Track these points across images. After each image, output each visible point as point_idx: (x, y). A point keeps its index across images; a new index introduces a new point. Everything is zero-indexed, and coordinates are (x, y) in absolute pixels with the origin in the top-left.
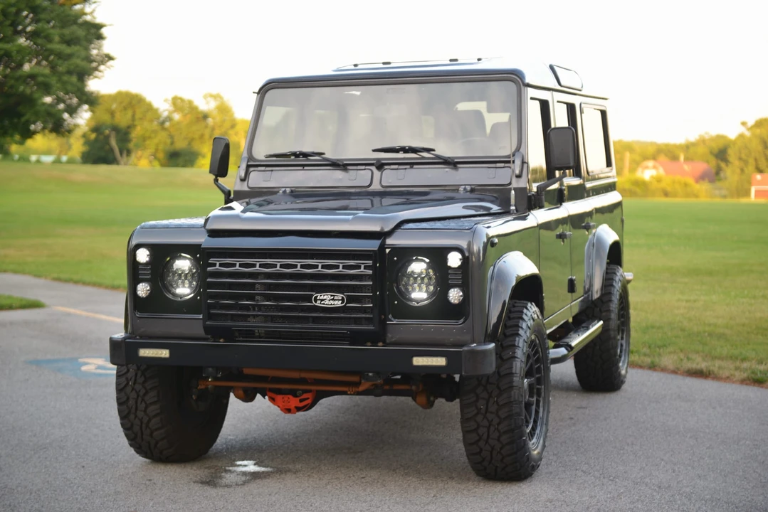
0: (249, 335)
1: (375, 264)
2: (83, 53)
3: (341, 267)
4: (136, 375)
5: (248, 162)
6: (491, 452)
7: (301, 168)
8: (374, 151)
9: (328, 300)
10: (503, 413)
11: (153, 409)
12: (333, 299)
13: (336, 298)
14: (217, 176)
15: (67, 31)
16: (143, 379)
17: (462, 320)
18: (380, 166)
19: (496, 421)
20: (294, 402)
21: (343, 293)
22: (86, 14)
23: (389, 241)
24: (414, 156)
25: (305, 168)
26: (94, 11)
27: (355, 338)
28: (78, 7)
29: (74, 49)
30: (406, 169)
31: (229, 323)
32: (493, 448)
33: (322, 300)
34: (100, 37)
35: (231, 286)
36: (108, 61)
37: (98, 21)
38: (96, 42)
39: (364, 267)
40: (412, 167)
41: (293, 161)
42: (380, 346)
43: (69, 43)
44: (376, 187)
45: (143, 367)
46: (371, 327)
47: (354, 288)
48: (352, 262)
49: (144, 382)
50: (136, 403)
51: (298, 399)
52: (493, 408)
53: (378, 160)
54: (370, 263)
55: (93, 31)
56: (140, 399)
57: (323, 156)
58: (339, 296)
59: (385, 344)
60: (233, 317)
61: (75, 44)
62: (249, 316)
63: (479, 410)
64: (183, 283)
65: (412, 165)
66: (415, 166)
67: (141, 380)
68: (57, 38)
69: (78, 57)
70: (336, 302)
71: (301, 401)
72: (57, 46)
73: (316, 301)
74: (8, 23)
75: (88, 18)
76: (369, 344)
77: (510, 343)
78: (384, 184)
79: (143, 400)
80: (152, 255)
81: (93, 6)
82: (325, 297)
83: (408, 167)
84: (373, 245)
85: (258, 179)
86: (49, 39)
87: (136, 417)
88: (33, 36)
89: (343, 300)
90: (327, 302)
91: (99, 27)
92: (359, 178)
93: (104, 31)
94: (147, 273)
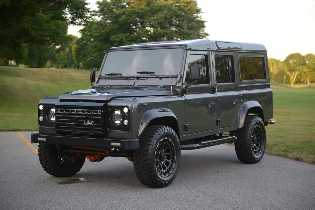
0: (70, 134)
1: (102, 111)
2: (196, 33)
3: (93, 112)
4: (43, 147)
5: (99, 77)
6: (143, 176)
7: (114, 79)
8: (137, 73)
9: (89, 123)
10: (144, 163)
11: (48, 158)
12: (90, 123)
13: (91, 122)
14: (92, 82)
15: (189, 25)
16: (45, 148)
17: (128, 131)
18: (138, 78)
19: (142, 166)
20: (93, 158)
21: (92, 121)
22: (198, 17)
23: (109, 104)
24: (150, 75)
25: (116, 79)
26: (201, 16)
27: (98, 136)
28: (195, 15)
29: (192, 31)
30: (145, 79)
31: (63, 130)
32: (143, 175)
33: (87, 123)
34: (204, 26)
35: (63, 118)
36: (206, 36)
37: (203, 20)
38: (202, 28)
39: (99, 112)
40: (147, 79)
41: (113, 76)
42: (105, 139)
43: (190, 29)
44: (136, 86)
45: (45, 144)
46: (101, 132)
47: (96, 119)
48: (96, 110)
49: (45, 149)
50: (43, 156)
51: (94, 157)
52: (141, 162)
53: (137, 76)
54: (100, 111)
55: (201, 24)
56: (44, 155)
57: (121, 75)
58: (92, 122)
59: (107, 138)
60: (64, 128)
61: (193, 29)
62: (71, 128)
63: (137, 162)
64: (53, 117)
65: (147, 78)
66: (148, 79)
67: (44, 148)
68: (186, 27)
69: (194, 35)
70: (91, 124)
71: (95, 158)
72: (185, 30)
73: (85, 123)
74: (167, 22)
75: (199, 19)
76: (102, 138)
77: (150, 139)
78: (138, 85)
79: (45, 155)
80: (44, 108)
81: (201, 14)
82: (88, 122)
83: (146, 79)
84: (101, 105)
85: (102, 83)
86: (182, 28)
87: (43, 161)
88: (177, 26)
89: (93, 123)
90: (88, 124)
91: (203, 22)
92: (131, 82)
93: (205, 24)
94: (42, 113)
